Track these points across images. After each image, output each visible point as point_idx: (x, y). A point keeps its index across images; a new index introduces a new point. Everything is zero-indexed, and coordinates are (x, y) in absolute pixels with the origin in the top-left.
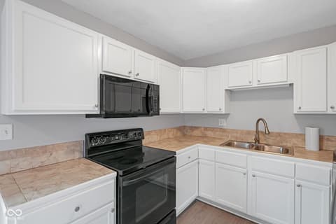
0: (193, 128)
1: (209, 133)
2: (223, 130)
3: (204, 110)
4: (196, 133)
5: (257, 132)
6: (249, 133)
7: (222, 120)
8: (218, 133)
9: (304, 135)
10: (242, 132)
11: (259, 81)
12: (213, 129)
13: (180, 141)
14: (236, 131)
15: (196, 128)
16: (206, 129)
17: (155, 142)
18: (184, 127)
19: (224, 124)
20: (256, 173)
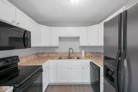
0: (43, 53)
1: (51, 55)
2: (57, 53)
3: (50, 45)
4: (45, 55)
5: (69, 53)
6: (66, 53)
7: (56, 49)
8: (54, 54)
9: (81, 52)
10: (64, 53)
11: (70, 35)
12: (52, 53)
13: (39, 60)
14: (62, 53)
15: (45, 53)
16: (49, 53)
17: (24, 63)
18: (38, 53)
19: (57, 51)
20: (71, 67)
